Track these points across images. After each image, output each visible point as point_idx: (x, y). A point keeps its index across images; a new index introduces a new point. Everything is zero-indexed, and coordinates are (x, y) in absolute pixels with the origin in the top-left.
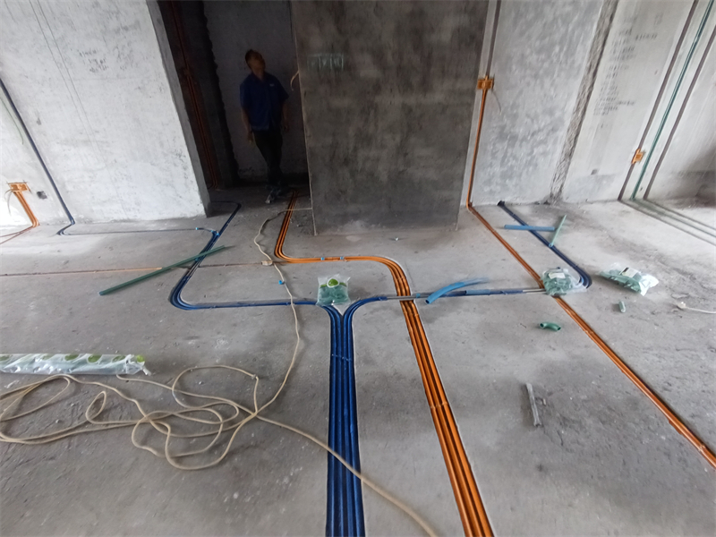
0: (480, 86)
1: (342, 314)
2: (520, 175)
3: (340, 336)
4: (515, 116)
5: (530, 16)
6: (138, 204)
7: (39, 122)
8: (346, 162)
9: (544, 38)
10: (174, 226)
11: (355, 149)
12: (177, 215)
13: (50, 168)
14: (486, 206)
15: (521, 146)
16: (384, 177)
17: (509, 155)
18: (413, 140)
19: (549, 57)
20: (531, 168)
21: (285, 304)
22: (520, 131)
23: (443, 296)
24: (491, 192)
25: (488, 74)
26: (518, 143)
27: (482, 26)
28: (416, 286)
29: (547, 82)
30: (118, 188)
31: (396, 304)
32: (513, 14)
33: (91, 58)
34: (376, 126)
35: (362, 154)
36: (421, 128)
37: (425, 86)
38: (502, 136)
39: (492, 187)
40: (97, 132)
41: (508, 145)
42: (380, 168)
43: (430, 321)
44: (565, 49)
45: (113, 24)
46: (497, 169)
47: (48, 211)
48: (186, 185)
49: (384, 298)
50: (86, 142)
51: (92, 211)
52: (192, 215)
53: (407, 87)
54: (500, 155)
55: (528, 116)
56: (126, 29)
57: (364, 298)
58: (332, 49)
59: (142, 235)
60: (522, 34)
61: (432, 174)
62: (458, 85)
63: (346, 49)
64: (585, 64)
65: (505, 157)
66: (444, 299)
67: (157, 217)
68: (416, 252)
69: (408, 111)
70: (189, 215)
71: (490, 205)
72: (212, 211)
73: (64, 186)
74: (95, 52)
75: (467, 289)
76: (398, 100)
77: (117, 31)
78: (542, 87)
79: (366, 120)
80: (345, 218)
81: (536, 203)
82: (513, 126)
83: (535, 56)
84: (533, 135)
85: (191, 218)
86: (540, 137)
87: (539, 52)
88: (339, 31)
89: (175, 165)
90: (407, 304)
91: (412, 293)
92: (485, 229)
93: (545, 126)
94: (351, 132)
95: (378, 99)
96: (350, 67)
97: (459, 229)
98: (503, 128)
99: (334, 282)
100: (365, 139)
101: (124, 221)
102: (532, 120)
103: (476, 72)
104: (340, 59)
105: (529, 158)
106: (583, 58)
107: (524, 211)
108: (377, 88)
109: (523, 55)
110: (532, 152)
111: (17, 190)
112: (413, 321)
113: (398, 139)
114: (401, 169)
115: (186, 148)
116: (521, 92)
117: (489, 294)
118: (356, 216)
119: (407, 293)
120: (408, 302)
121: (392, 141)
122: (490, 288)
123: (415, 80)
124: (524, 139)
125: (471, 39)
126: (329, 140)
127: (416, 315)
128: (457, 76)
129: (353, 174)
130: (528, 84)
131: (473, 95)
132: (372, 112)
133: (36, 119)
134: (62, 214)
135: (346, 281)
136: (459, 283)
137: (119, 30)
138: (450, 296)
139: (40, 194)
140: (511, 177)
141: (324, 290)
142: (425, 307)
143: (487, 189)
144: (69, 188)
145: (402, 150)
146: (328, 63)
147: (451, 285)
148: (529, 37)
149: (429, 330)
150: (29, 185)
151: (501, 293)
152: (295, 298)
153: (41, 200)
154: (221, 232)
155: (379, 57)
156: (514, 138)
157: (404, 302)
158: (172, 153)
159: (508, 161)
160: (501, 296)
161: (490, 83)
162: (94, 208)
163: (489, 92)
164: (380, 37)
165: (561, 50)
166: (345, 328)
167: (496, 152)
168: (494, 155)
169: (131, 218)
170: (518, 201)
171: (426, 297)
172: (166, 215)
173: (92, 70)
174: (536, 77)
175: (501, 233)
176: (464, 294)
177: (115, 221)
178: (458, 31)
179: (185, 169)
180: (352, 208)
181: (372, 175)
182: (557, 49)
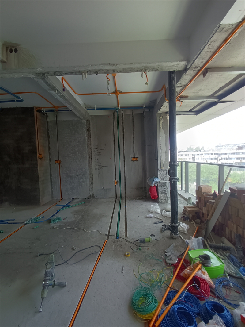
2: (77, 189)
4: (70, 170)
5: (67, 145)
9: (73, 150)
15: (75, 179)
16: (14, 188)
17: (71, 182)
18: (21, 177)
20: (80, 186)
22: (73, 175)
24: (69, 194)
25: (59, 159)
26: (73, 178)
29: (78, 161)
32: (63, 145)
34: (10, 173)
36: (23, 174)
37: (23, 163)
38: (68, 176)
41: (71, 179)
42: (13, 185)
44: (80, 153)
53: (18, 163)
54: (69, 182)
55: (75, 171)
60: (66, 149)
61: (29, 187)
62: (32, 162)
64: (87, 157)
69: (19, 169)
71: (69, 199)
76: (16, 166)
78: (76, 162)
79: (7, 172)
81: (85, 198)
82: (71, 173)
83: (72, 155)
84: (78, 176)
86: (80, 176)
93: (81, 173)
95: (10, 166)
97: (42, 206)
98: (67, 174)
100: (7, 177)
105: (79, 183)
106: (86, 155)
108: (10, 163)
109: (68, 154)
110: (79, 181)
113: (17, 177)
114: (19, 185)
116: (70, 164)
118: (6, 201)
121: (15, 177)
123: (20, 161)
124: (75, 177)
130: (72, 162)
132: (9, 169)
140: (74, 189)
143: (67, 193)
145: (19, 180)
148: (68, 150)
155: (9, 156)
161: (60, 161)
164: (9, 152)
168: (66, 182)
170: (79, 198)
174: (74, 160)
180: (4, 198)
181: (10, 187)
182: (78, 153)
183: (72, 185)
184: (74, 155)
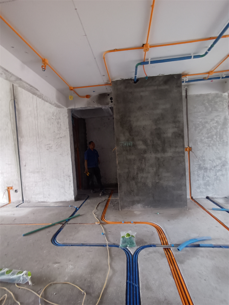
0: (186, 150)
1: (132, 254)
2: (213, 184)
3: (131, 269)
4: (204, 160)
5: (201, 127)
6: (49, 195)
7: (25, 166)
8: (134, 178)
9: (208, 134)
10: (61, 204)
11: (137, 174)
12: (63, 200)
13: (23, 181)
14: (200, 198)
15: (210, 172)
16: (150, 185)
17: (205, 175)
18: (161, 170)
19: (212, 139)
20: (218, 181)
21: (104, 246)
22: (208, 166)
23: (187, 247)
24: (201, 192)
25: (188, 146)
26: (208, 171)
27: (182, 131)
28: (172, 240)
29: (215, 148)
30: (44, 188)
31: (161, 249)
32: (194, 127)
33: (48, 146)
34: (145, 165)
35: (140, 175)
36: (164, 165)
37: (164, 151)
38: (200, 168)
39: (201, 190)
40: (43, 168)
41: (204, 171)
42: (148, 181)
43: (182, 262)
44: (218, 136)
45: (58, 136)
46: (201, 182)
47: (16, 197)
48: (69, 188)
49: (154, 246)
50: (38, 172)
51: (32, 198)
52: (69, 200)
53: (156, 151)
54: (201, 176)
55: (210, 160)
56: (61, 138)
57: (144, 245)
58: (128, 140)
59: (48, 208)
60: (199, 133)
61: (171, 184)
62: (177, 150)
63: (133, 140)
65: (204, 176)
66: (188, 248)
67: (55, 200)
68: (169, 221)
69: (158, 159)
70: (68, 200)
71: (202, 198)
72: (77, 199)
73: (25, 188)
74: (50, 144)
75: (200, 243)
76: (153, 155)
77: (58, 138)
78: (213, 150)
79: (141, 163)
80: (133, 203)
81: (226, 198)
82: (204, 164)
83: (206, 139)
84: (214, 167)
85: (68, 202)
86: (218, 168)
87: (208, 138)
88: (131, 135)
89: (67, 180)
90: (167, 250)
91: (169, 244)
92: (202, 210)
93: (219, 164)
94: (135, 167)
95: (145, 155)
96: (134, 146)
97: (189, 209)
98: (200, 165)
99: (129, 235)
100: (141, 170)
101: (42, 202)
102: (212, 162)
103: (184, 145)
104: (131, 143)
105: (215, 177)
106: (227, 139)
107: (221, 201)
108: (145, 152)
109: (201, 139)
110: (216, 174)
111: (9, 189)
112: (172, 261)
113: (155, 169)
114: (157, 181)
115: (72, 174)
116: (204, 151)
117: (213, 247)
118: (138, 202)
119: (167, 243)
120: (167, 249)
121: (152, 170)
122: (213, 243)
123: (159, 149)
124: (211, 169)
125: (180, 135)
126: (127, 170)
127: (173, 258)
128: (176, 147)
129: (136, 184)
130: (207, 149)
131: (184, 153)
132: (143, 160)
133: (25, 165)
134: (21, 199)
135: (134, 235)
136: (195, 239)
137: (59, 138)
138: (191, 247)
139: (16, 191)
140: (209, 185)
141: (123, 239)
142: (178, 253)
143: (198, 191)
144: (27, 188)
145: (157, 174)
146: (126, 144)
147: (190, 240)
148: (202, 134)
149: (182, 268)
150: (13, 188)
151: (220, 247)
152: (109, 243)
153: (16, 193)
154: (79, 208)
155: (145, 142)
156: (206, 169)
157: (165, 249)
158: (67, 175)
159: (206, 178)
160: (221, 249)
161: (190, 149)
162: (33, 196)
163: (191, 152)
164: (145, 136)
165: (217, 137)
166: (134, 263)
167: (199, 175)
168: (198, 176)
169: (45, 201)
170: (216, 196)
171: (177, 246)
172: (59, 200)
173: (47, 149)
174: (209, 146)
175: (212, 212)
176: (199, 246)
177: (39, 202)
178: (174, 133)
179: (70, 181)
180: (137, 198)
181: (145, 184)
182: (215, 137)
183: (207, 179)
184: (210, 139)
